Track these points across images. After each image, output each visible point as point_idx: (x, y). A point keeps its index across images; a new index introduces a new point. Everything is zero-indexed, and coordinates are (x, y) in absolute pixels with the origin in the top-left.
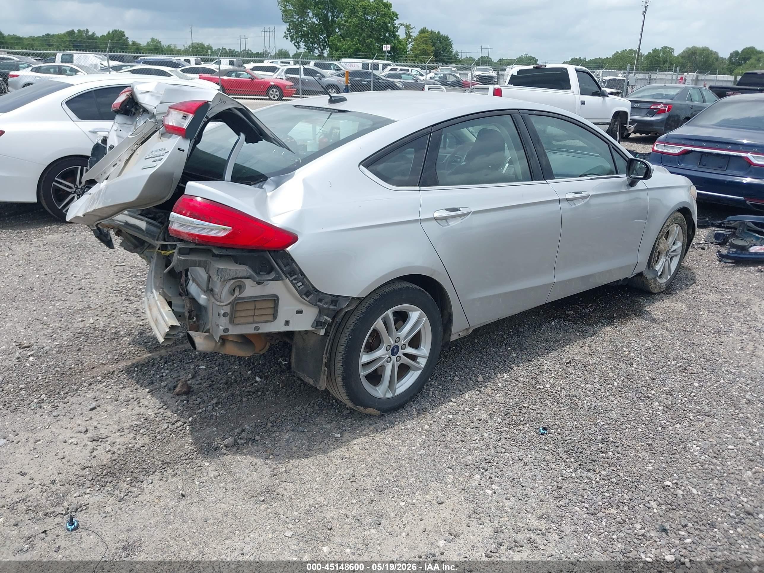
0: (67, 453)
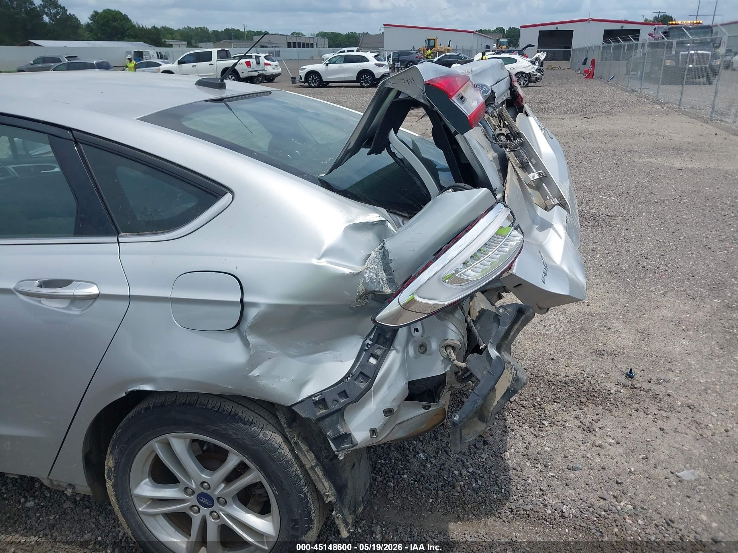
0: (620, 431)
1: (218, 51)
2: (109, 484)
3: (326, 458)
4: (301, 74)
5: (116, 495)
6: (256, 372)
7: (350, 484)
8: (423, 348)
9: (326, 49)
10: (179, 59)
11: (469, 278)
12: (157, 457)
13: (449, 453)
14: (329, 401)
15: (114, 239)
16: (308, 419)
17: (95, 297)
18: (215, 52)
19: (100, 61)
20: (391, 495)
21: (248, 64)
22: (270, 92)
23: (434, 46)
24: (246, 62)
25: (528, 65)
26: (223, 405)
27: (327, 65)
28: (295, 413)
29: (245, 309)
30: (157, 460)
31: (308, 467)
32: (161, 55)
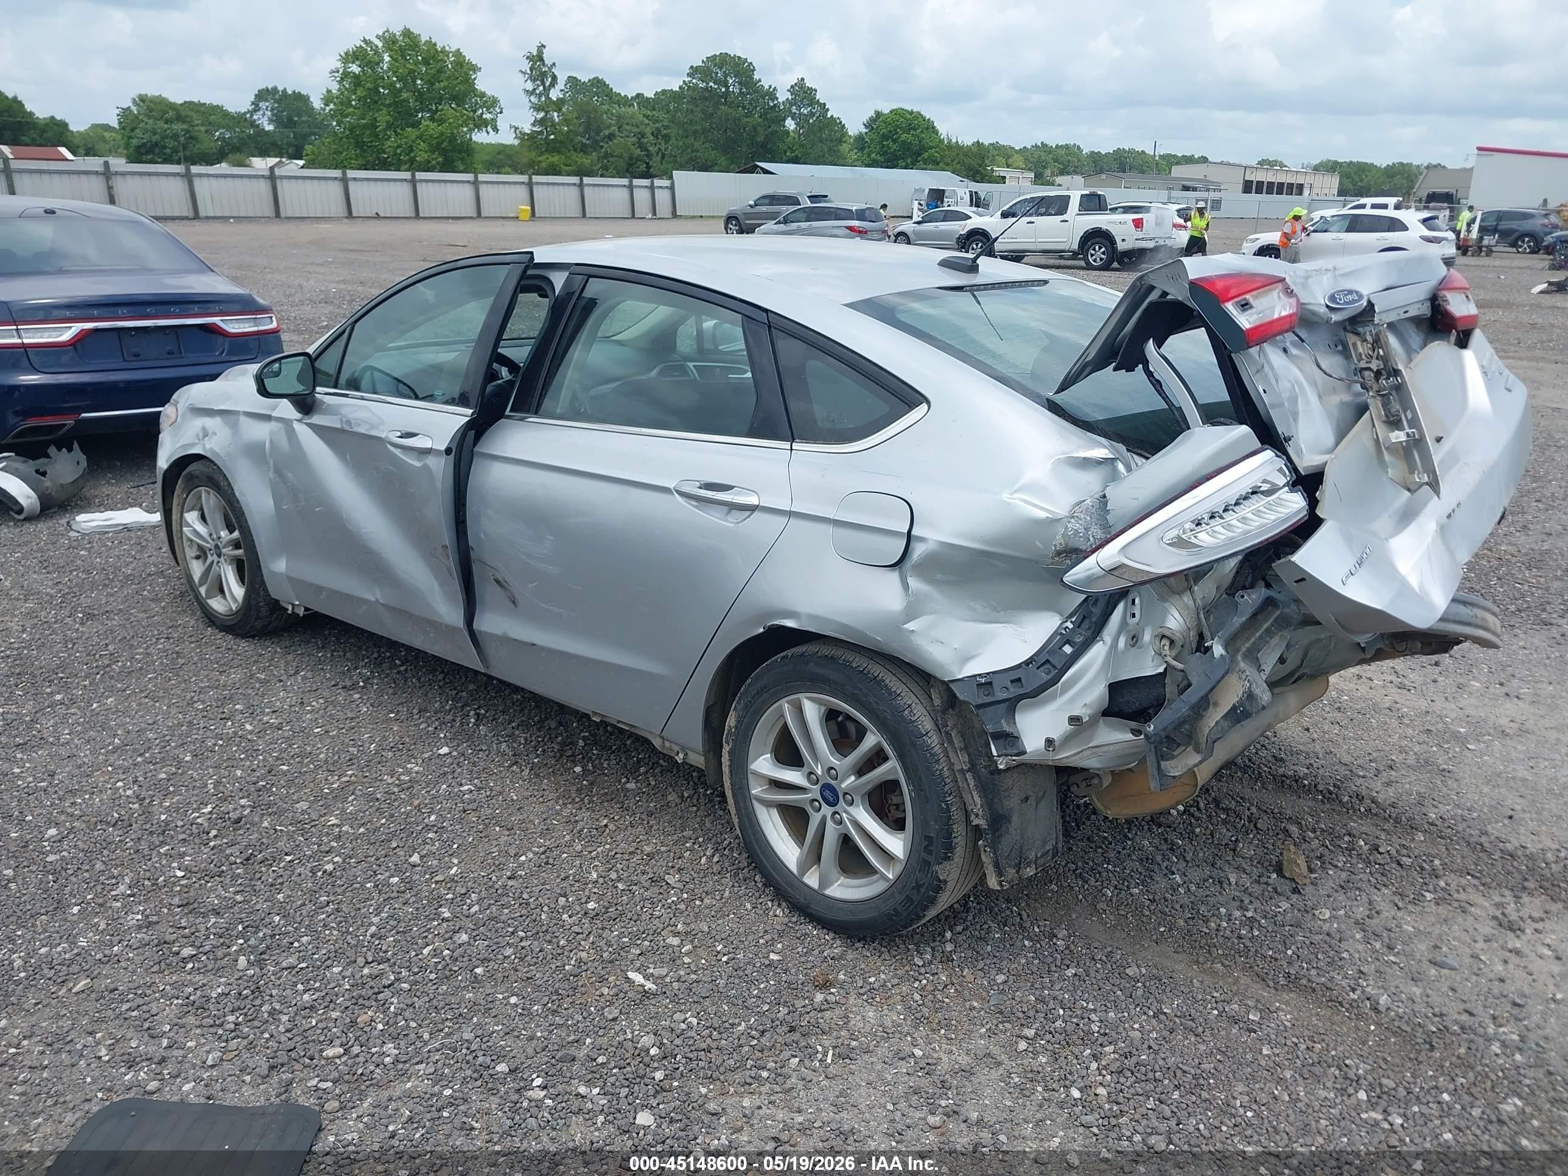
1: (1083, 195)
2: (726, 749)
3: (985, 767)
5: (730, 766)
6: (910, 626)
7: (1015, 819)
8: (1135, 639)
9: (1332, 198)
10: (1005, 208)
11: (1201, 544)
12: (785, 727)
13: (1225, 886)
14: (996, 686)
15: (786, 445)
16: (967, 703)
17: (753, 508)
18: (1077, 196)
19: (864, 206)
20: (1101, 906)
21: (1138, 224)
22: (1046, 282)
24: (1134, 220)
26: (870, 667)
28: (953, 696)
29: (912, 544)
30: (785, 731)
31: (957, 767)
32: (978, 198)
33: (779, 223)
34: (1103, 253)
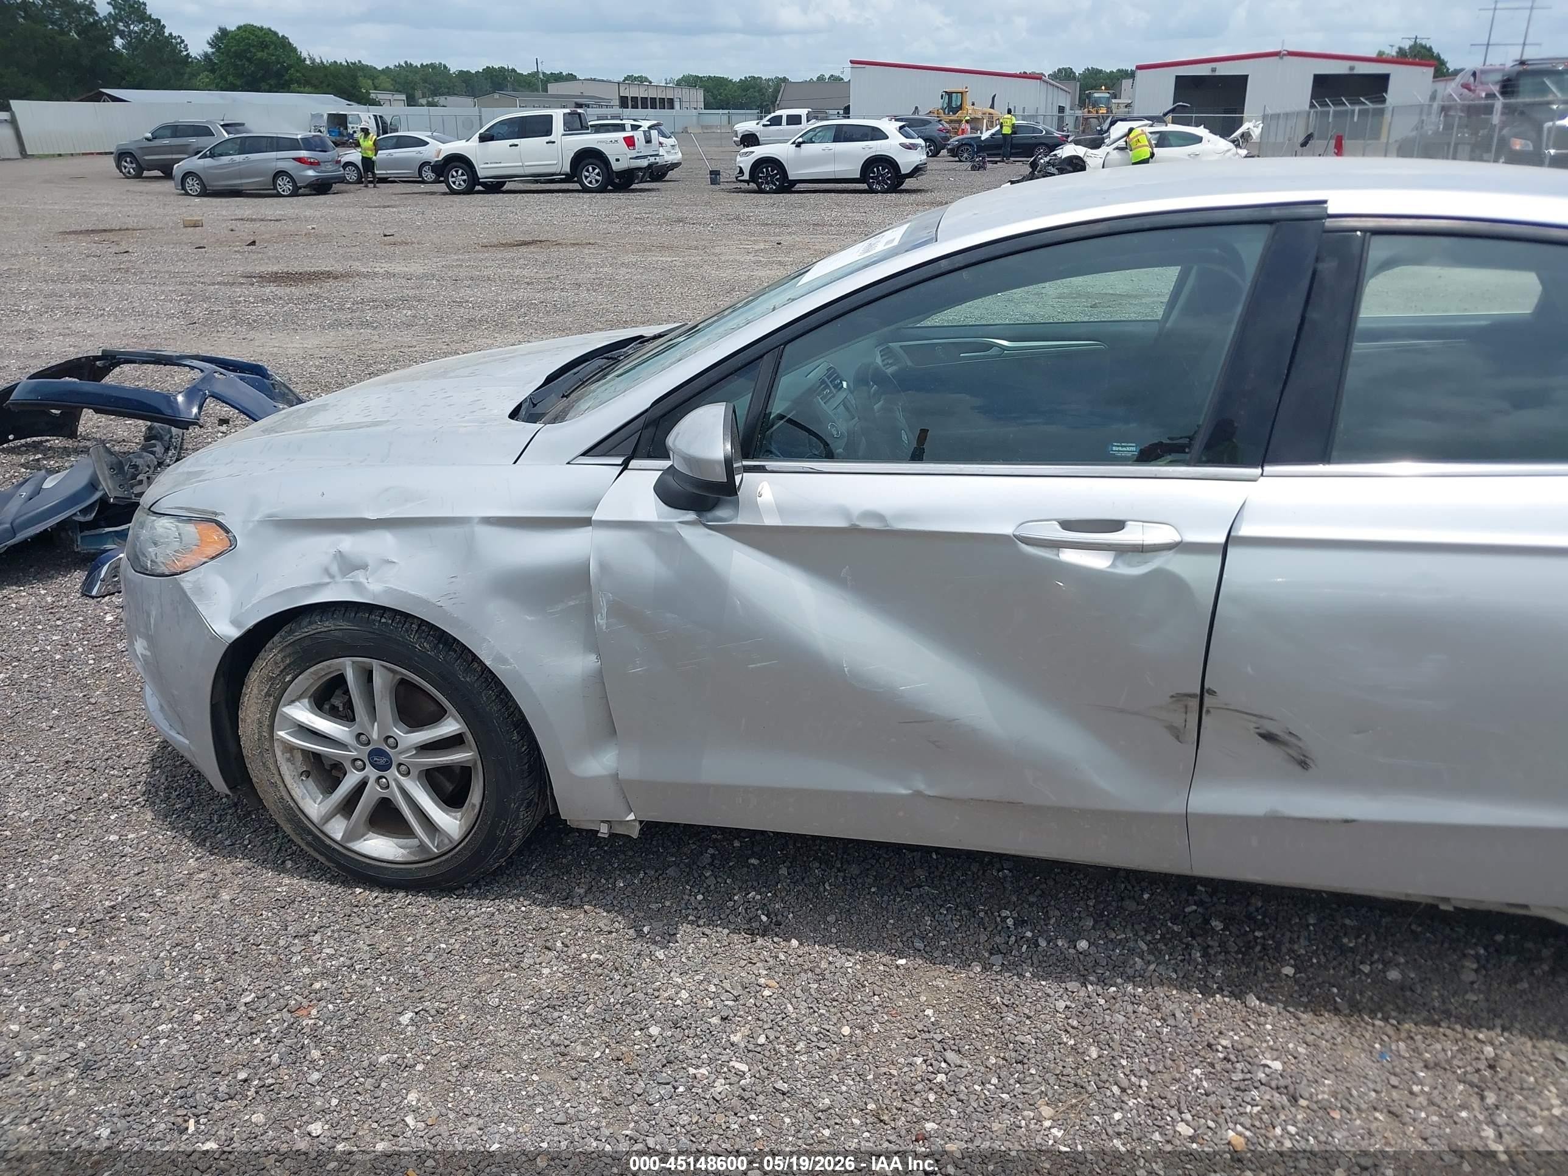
1: (564, 114)
4: (741, 165)
10: (482, 131)
18: (558, 115)
21: (630, 142)
23: (960, 108)
24: (625, 139)
25: (1226, 149)
27: (799, 145)
32: (384, 123)
33: (204, 156)
34: (598, 174)
